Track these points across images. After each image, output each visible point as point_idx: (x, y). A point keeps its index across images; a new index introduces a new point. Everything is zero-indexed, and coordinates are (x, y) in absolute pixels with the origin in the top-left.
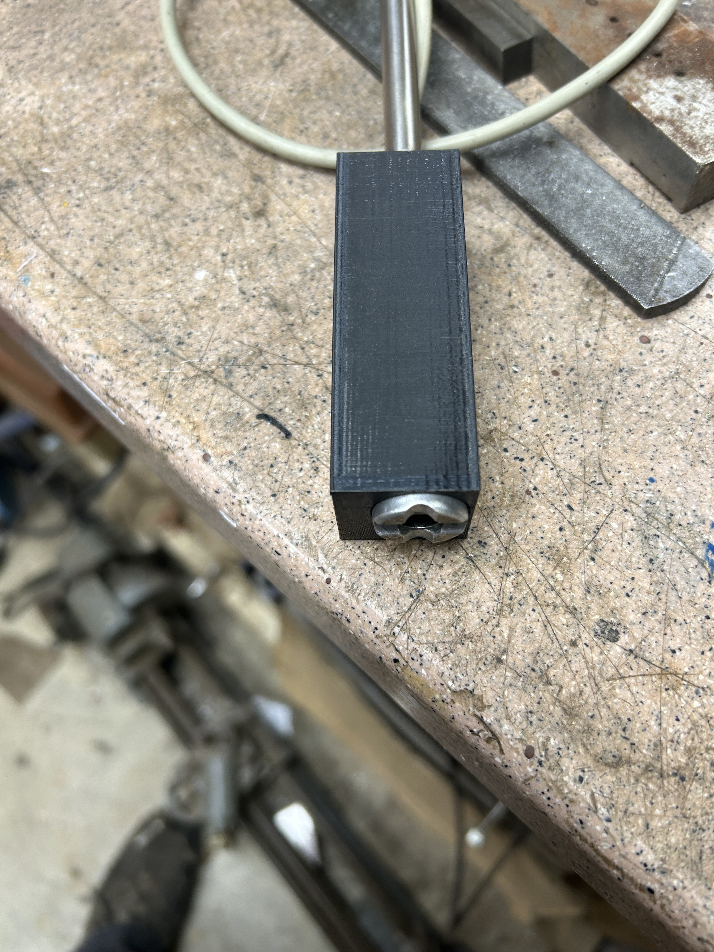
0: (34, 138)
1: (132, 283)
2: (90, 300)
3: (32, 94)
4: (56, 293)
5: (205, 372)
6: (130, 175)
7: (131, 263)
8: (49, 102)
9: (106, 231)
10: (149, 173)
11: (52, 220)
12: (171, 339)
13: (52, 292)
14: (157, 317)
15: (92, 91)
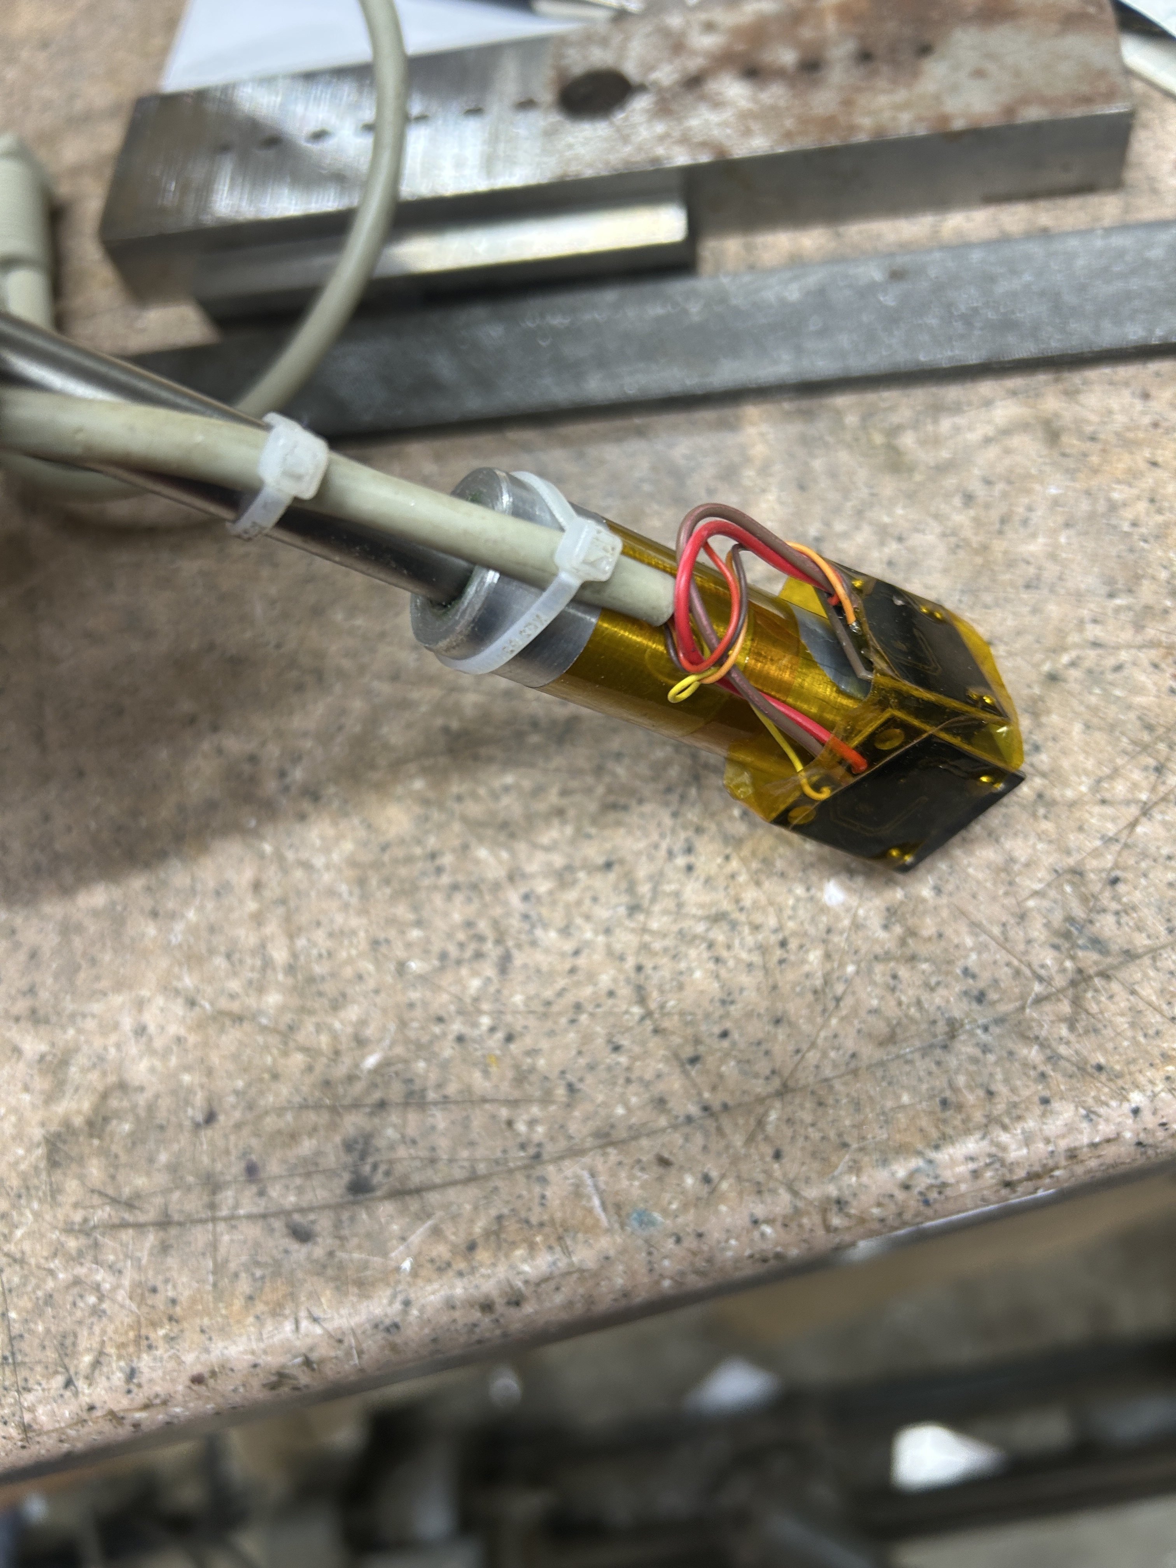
0: (266, 1048)
1: (777, 1022)
2: (773, 1116)
3: (140, 1005)
4: (714, 1174)
5: (1073, 983)
6: (498, 911)
7: (723, 1002)
8: (188, 981)
9: (610, 1013)
10: (514, 876)
11: (513, 1104)
12: (958, 1009)
13: (706, 1179)
14: (891, 1010)
15: (222, 891)
